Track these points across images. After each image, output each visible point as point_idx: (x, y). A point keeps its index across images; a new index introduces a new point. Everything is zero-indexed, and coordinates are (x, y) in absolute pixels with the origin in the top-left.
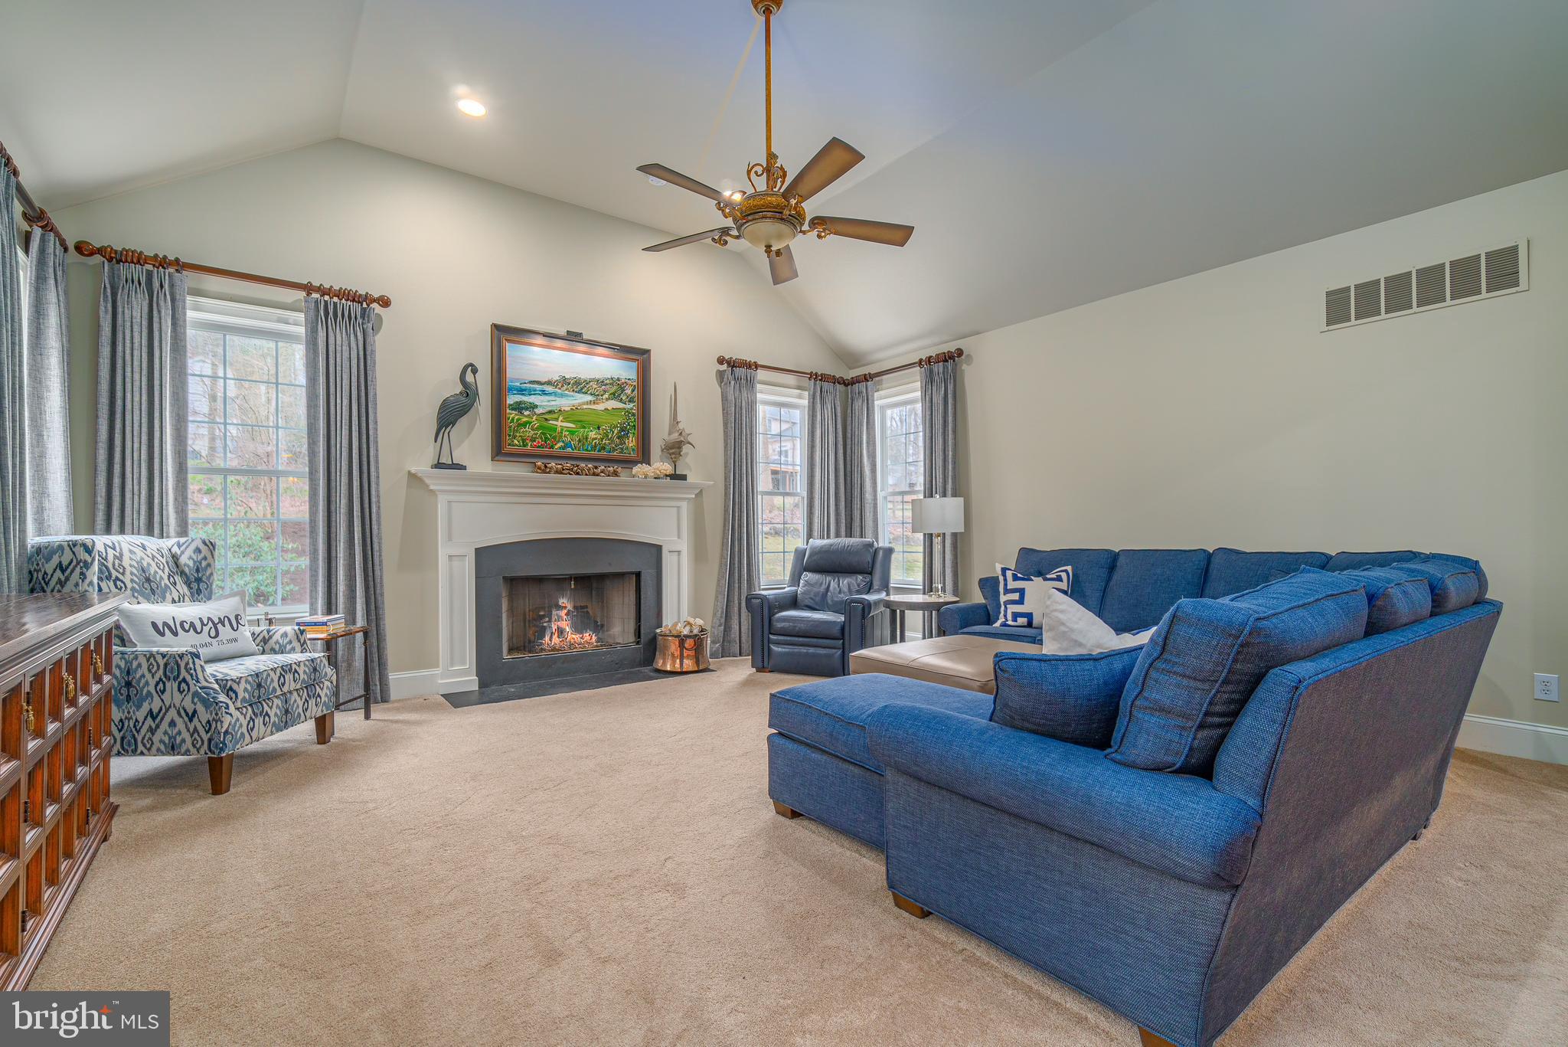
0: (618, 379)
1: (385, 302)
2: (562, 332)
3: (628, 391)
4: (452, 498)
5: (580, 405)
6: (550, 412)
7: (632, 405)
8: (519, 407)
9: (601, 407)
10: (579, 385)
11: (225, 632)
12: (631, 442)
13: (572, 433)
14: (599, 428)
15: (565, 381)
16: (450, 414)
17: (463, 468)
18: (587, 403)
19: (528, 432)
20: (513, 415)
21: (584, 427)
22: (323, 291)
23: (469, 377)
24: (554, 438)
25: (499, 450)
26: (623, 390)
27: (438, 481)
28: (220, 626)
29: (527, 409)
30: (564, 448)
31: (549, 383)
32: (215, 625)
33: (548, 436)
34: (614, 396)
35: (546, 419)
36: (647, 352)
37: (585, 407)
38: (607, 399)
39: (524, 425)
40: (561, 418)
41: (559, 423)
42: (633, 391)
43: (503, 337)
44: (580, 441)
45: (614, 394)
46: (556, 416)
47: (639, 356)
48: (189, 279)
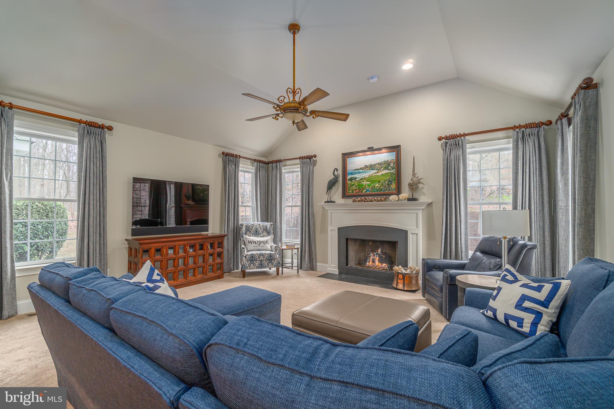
0: (387, 161)
1: (315, 156)
2: (366, 149)
3: (392, 165)
4: (332, 211)
5: (372, 174)
6: (361, 179)
7: (393, 170)
8: (351, 179)
9: (380, 174)
10: (371, 167)
11: (262, 244)
12: (393, 186)
13: (369, 186)
14: (379, 182)
15: (366, 167)
17: (334, 202)
18: (375, 173)
19: (354, 187)
20: (349, 182)
21: (374, 183)
22: (303, 158)
23: (336, 173)
24: (363, 188)
25: (345, 195)
26: (389, 165)
27: (327, 207)
28: (261, 243)
29: (353, 180)
30: (366, 192)
31: (361, 169)
32: (260, 243)
33: (361, 187)
34: (386, 168)
35: (360, 182)
36: (399, 146)
37: (374, 175)
38: (383, 170)
39: (353, 185)
40: (365, 181)
41: (364, 183)
42: (394, 164)
43: (346, 157)
44: (372, 188)
45: (385, 167)
46: (363, 180)
47: (396, 149)
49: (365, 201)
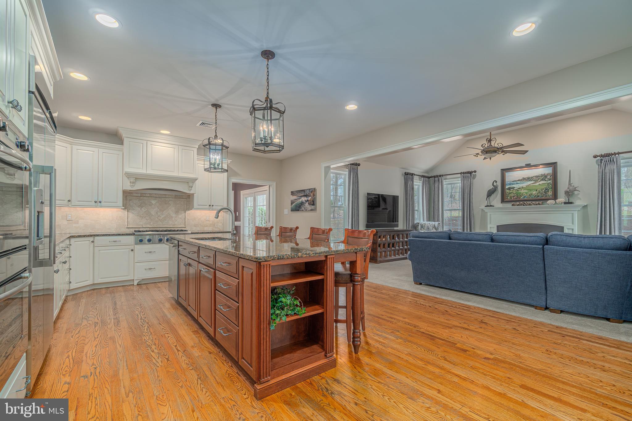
0: (544, 174)
1: (475, 172)
2: (524, 165)
3: (549, 177)
4: (491, 213)
5: (529, 185)
6: (519, 188)
7: (550, 181)
8: (509, 189)
9: (537, 184)
10: (529, 179)
12: (550, 193)
13: (526, 193)
14: (536, 191)
15: (524, 179)
16: (490, 193)
17: (494, 206)
18: (532, 184)
19: (512, 195)
20: (507, 191)
21: (531, 191)
22: (463, 173)
23: (495, 184)
24: (521, 195)
25: (503, 201)
26: (546, 177)
27: (487, 210)
29: (512, 189)
30: (524, 198)
31: (519, 180)
33: (518, 195)
34: (543, 180)
35: (518, 191)
36: (556, 163)
37: (531, 185)
38: (540, 181)
39: (511, 193)
40: (523, 190)
41: (522, 191)
42: (550, 176)
43: (504, 172)
44: (529, 195)
45: (543, 179)
46: (521, 189)
47: (553, 165)
48: (444, 177)
49: (524, 205)
